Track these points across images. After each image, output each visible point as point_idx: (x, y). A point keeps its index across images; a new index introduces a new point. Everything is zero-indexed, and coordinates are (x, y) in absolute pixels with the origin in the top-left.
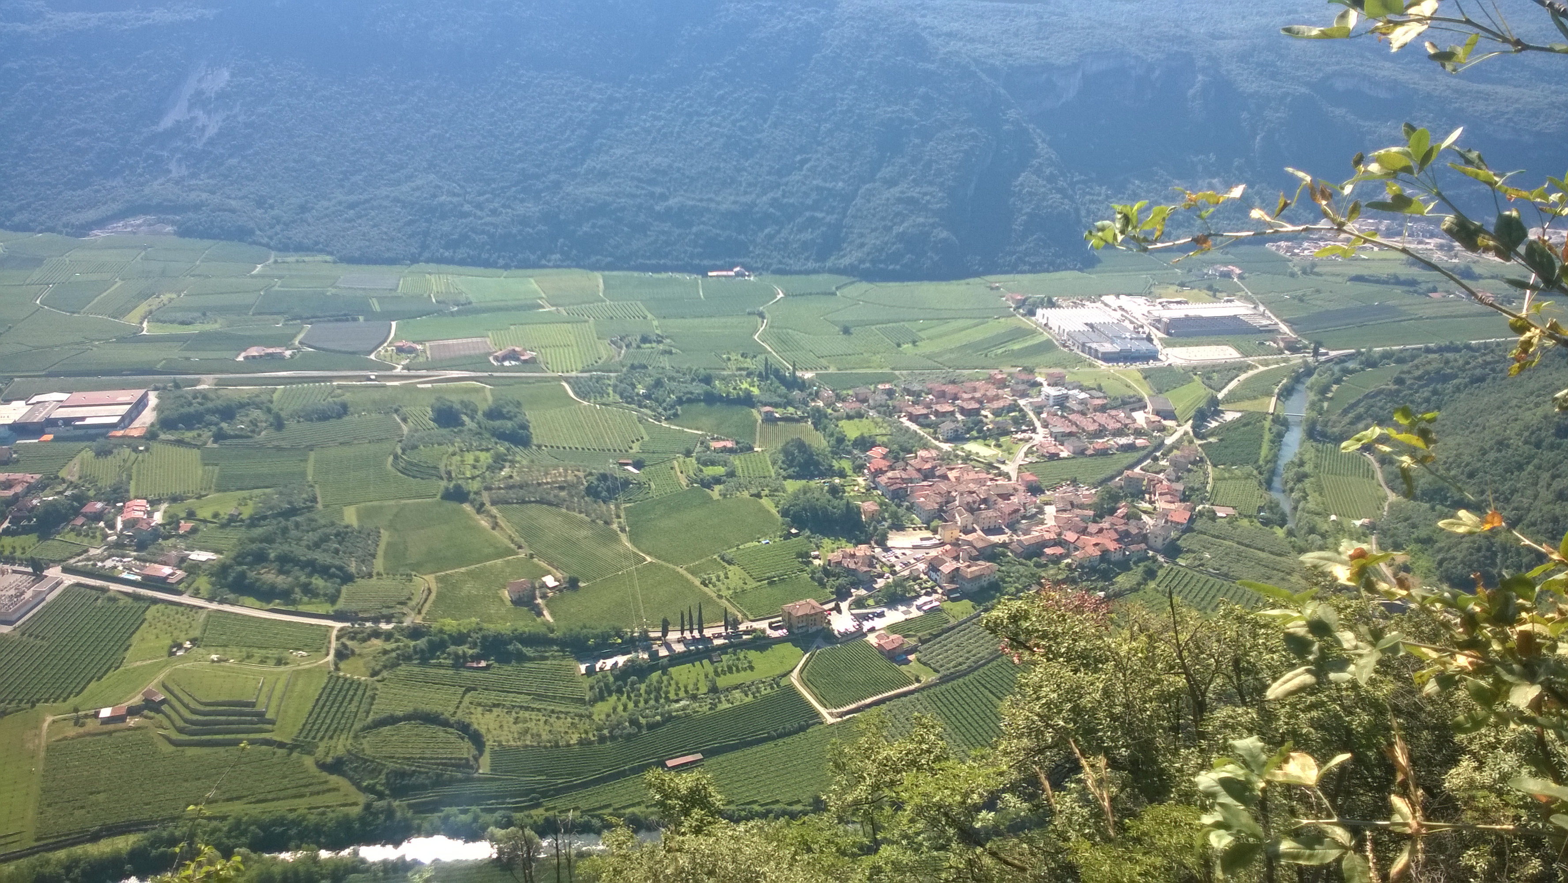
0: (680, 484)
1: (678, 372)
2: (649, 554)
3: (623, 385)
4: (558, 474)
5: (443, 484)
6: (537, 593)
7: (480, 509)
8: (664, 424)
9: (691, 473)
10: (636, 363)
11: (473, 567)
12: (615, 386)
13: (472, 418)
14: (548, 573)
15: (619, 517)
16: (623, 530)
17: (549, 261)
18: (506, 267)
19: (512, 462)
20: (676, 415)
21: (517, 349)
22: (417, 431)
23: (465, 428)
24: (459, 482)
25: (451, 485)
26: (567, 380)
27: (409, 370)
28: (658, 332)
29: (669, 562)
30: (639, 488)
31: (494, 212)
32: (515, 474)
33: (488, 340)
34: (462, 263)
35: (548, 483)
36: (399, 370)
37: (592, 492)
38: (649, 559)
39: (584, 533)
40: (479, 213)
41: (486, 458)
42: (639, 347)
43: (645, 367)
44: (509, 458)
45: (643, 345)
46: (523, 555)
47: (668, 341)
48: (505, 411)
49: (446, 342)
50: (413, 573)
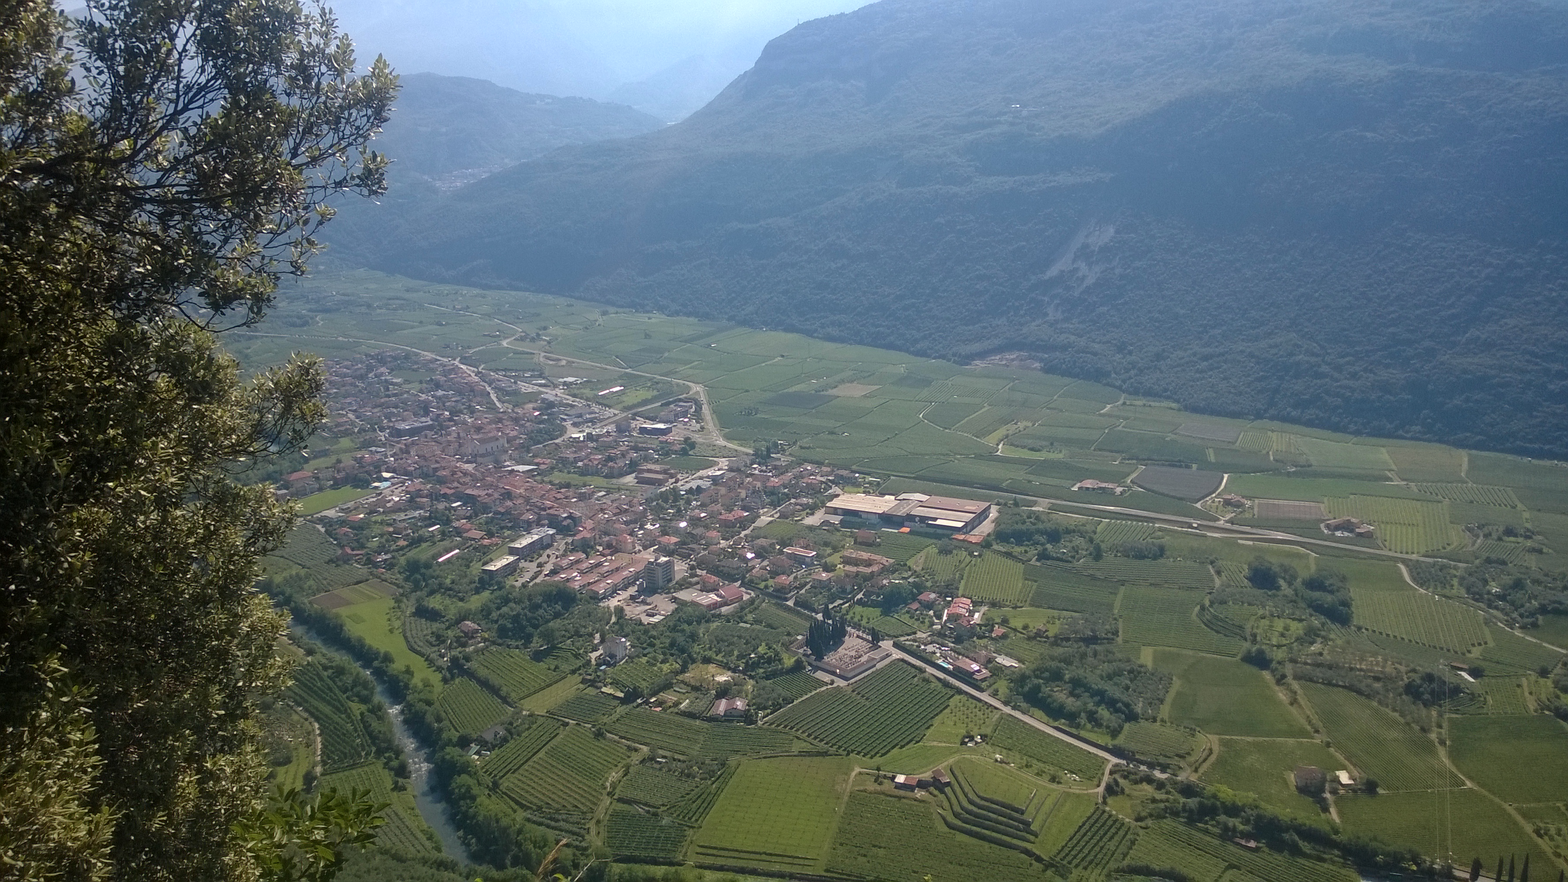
0: (1526, 707)
1: (1546, 575)
2: (1471, 778)
3: (1473, 579)
4: (1375, 663)
5: (1246, 645)
6: (1327, 786)
7: (1281, 680)
8: (1518, 633)
9: (1543, 697)
10: (1493, 556)
11: (1261, 739)
12: (1462, 579)
13: (1290, 584)
14: (1344, 768)
15: (1440, 726)
16: (1442, 742)
17: (1407, 432)
18: (1357, 433)
19: (1325, 639)
20: (1535, 625)
21: (1353, 520)
22: (1229, 586)
23: (1280, 593)
24: (1264, 647)
25: (1254, 649)
26: (1404, 561)
27: (1232, 524)
28: (1528, 526)
29: (1494, 794)
30: (1471, 700)
31: (1354, 376)
32: (1325, 652)
33: (1322, 506)
34: (1309, 424)
35: (1361, 670)
36: (1221, 523)
37: (1412, 690)
38: (1469, 784)
39: (1394, 734)
40: (1336, 375)
41: (1297, 628)
42: (1500, 539)
43: (1504, 563)
44: (1323, 633)
45: (1505, 538)
46: (1318, 741)
47: (1540, 538)
48: (1327, 583)
49: (1276, 502)
50: (1198, 729)
